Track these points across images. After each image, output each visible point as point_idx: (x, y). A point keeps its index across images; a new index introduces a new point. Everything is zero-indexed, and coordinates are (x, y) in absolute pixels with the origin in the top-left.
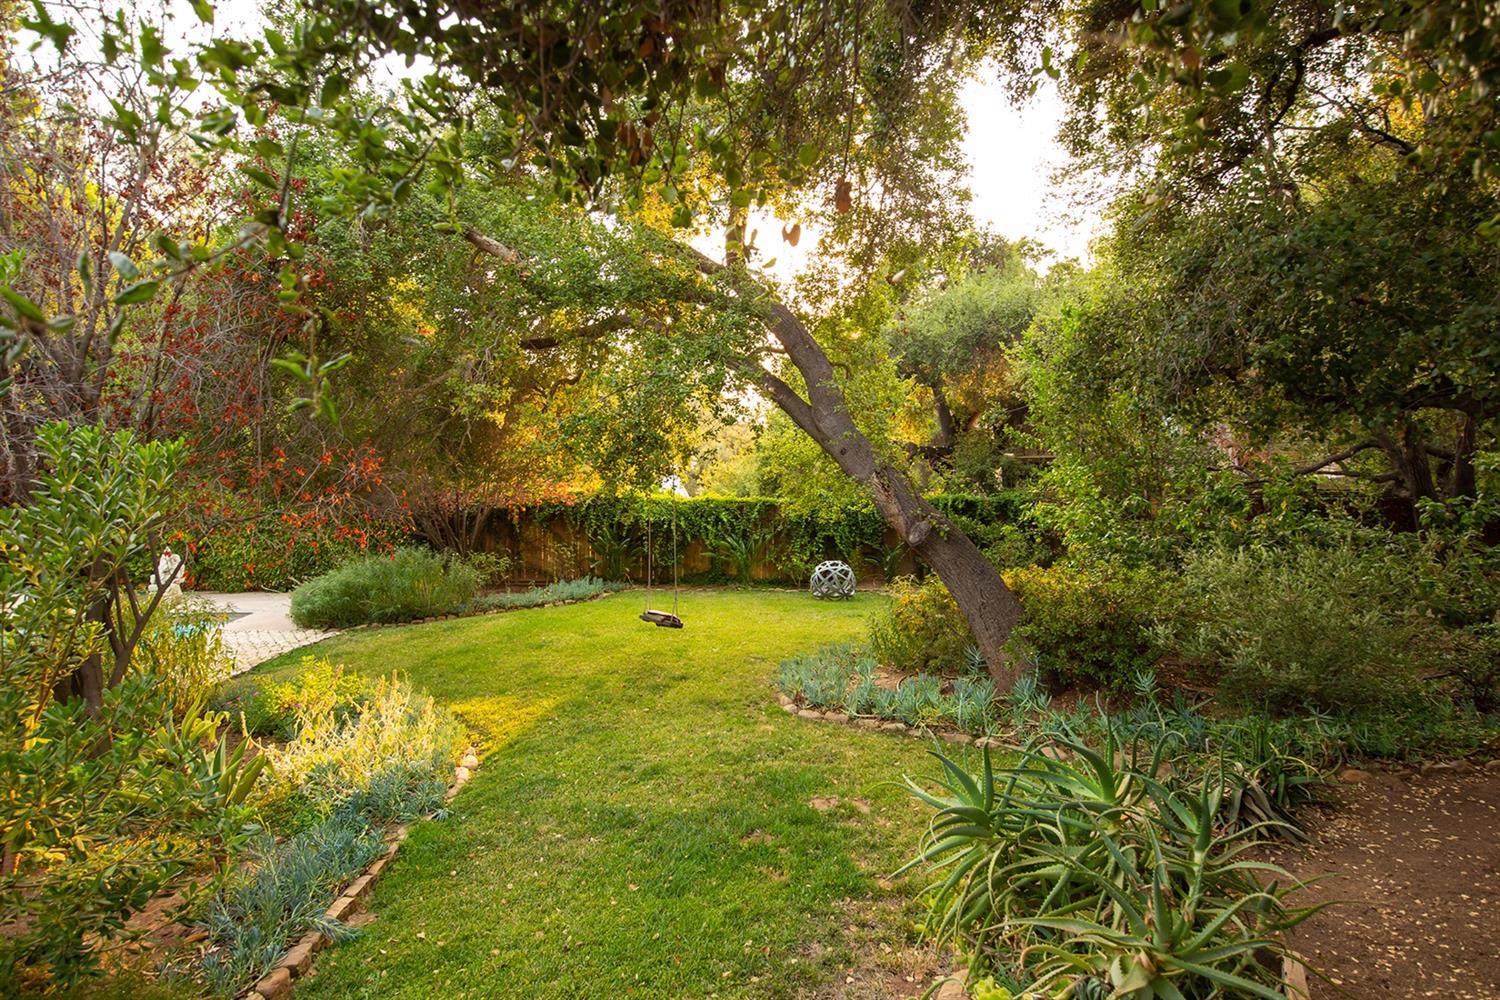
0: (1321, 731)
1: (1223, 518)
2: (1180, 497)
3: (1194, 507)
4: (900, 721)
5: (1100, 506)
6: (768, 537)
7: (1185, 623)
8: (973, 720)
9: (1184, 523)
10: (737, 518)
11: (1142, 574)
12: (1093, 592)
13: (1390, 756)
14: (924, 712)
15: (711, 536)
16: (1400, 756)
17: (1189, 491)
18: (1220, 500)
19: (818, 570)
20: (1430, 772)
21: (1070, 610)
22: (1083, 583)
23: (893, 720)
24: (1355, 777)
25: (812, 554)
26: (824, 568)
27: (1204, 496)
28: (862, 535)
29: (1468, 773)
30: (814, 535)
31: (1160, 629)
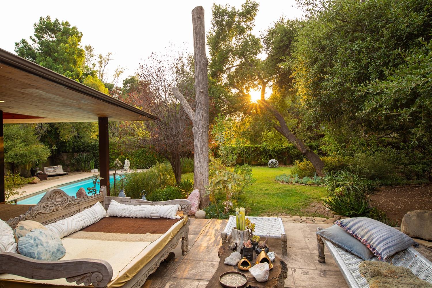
0: (378, 181)
1: (361, 147)
2: (353, 143)
3: (356, 145)
4: (304, 184)
5: (337, 145)
6: (256, 154)
7: (355, 165)
8: (318, 183)
9: (354, 148)
10: (248, 150)
11: (346, 157)
12: (338, 160)
13: (389, 185)
14: (308, 182)
15: (242, 154)
16: (391, 185)
17: (355, 142)
18: (361, 144)
19: (270, 161)
20: (396, 187)
21: (334, 164)
22: (336, 159)
23: (302, 184)
24: (383, 188)
25: (266, 158)
26: (271, 161)
27: (358, 143)
28: (278, 153)
29: (402, 187)
30: (266, 154)
31: (350, 166)
